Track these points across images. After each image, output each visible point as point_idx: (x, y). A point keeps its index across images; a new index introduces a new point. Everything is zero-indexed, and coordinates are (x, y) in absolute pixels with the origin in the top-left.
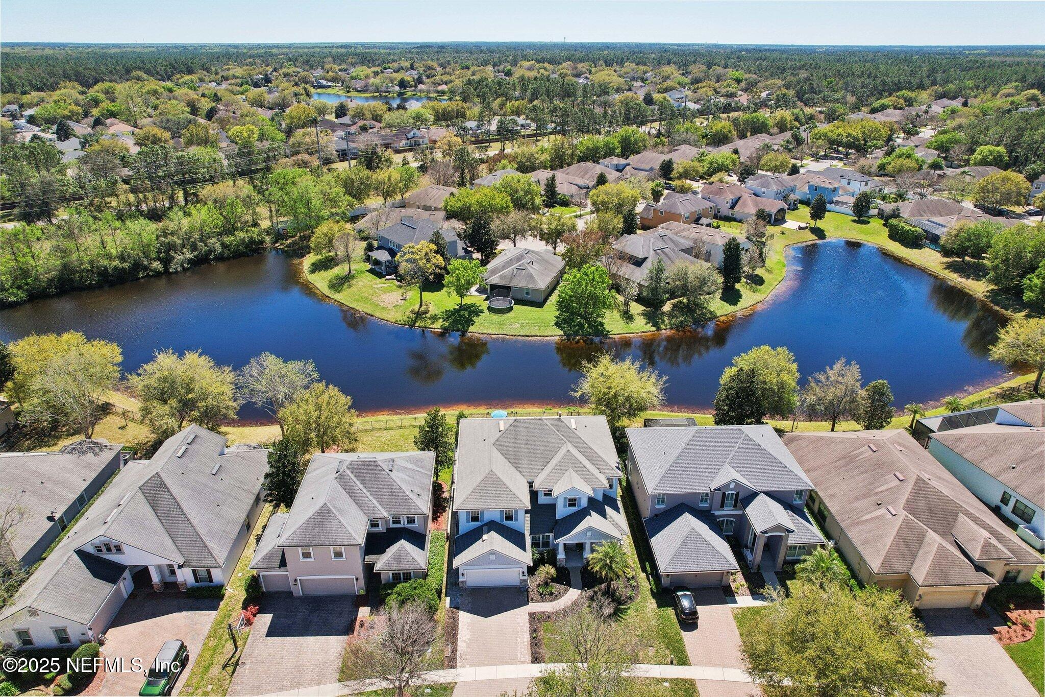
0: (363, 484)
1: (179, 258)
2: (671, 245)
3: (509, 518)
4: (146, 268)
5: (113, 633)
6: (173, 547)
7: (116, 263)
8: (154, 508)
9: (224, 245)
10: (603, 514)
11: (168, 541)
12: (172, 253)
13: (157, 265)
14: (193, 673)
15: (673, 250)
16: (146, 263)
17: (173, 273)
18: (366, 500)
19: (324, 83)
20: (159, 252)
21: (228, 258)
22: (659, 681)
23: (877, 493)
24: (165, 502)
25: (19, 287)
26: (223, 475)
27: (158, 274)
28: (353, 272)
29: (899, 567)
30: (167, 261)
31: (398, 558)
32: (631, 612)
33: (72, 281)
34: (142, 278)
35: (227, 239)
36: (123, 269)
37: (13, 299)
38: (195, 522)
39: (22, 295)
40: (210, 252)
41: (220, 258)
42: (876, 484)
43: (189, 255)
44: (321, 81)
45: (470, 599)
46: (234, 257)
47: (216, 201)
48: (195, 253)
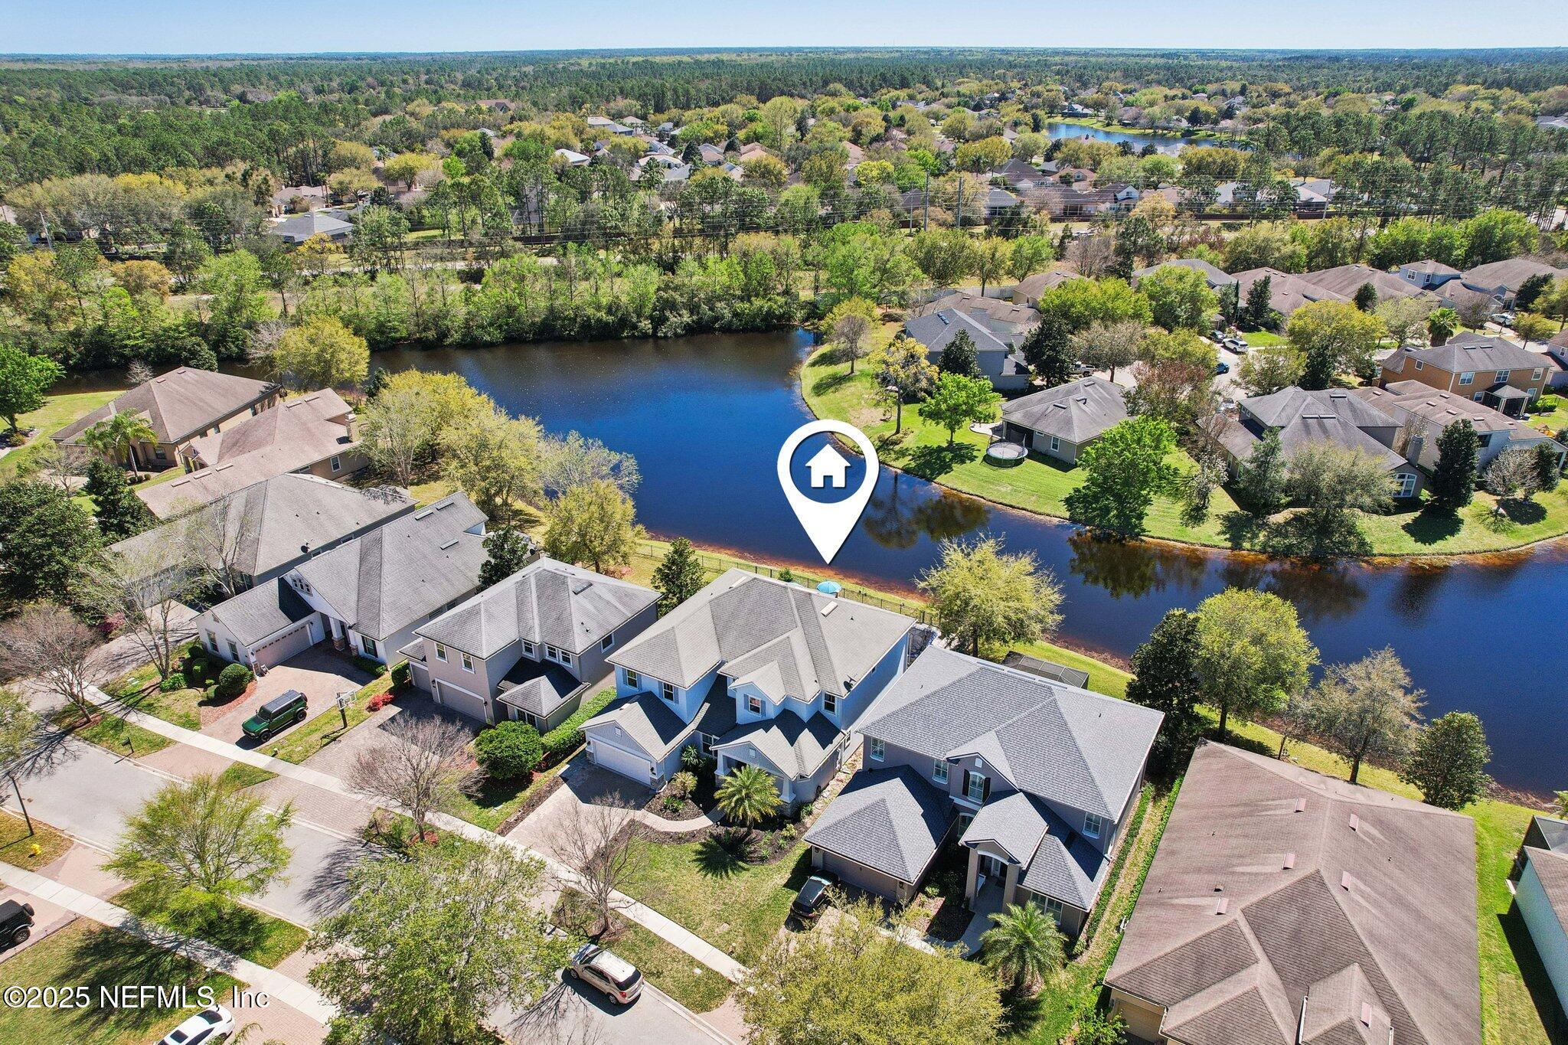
0: (539, 598)
1: (673, 319)
2: (1347, 415)
3: (669, 696)
4: (634, 327)
5: (279, 670)
6: (353, 604)
7: (602, 315)
8: (362, 560)
9: (736, 315)
10: (792, 739)
11: (354, 597)
12: (668, 313)
13: (646, 325)
14: (299, 731)
15: (1345, 425)
16: (634, 320)
17: (661, 338)
18: (529, 616)
19: (1079, 108)
20: (654, 309)
21: (737, 331)
22: (692, 962)
23: (1233, 873)
24: (372, 559)
25: (500, 327)
26: (451, 553)
27: (645, 336)
28: (857, 373)
29: (1157, 990)
30: (658, 321)
31: (526, 695)
32: (745, 875)
33: (553, 328)
34: (625, 337)
35: (739, 306)
36: (607, 324)
37: (487, 338)
38: (384, 588)
39: (497, 335)
40: (716, 319)
41: (727, 329)
42: (1248, 860)
43: (686, 318)
44: (1076, 106)
45: (587, 777)
46: (745, 330)
47: (745, 254)
48: (695, 318)
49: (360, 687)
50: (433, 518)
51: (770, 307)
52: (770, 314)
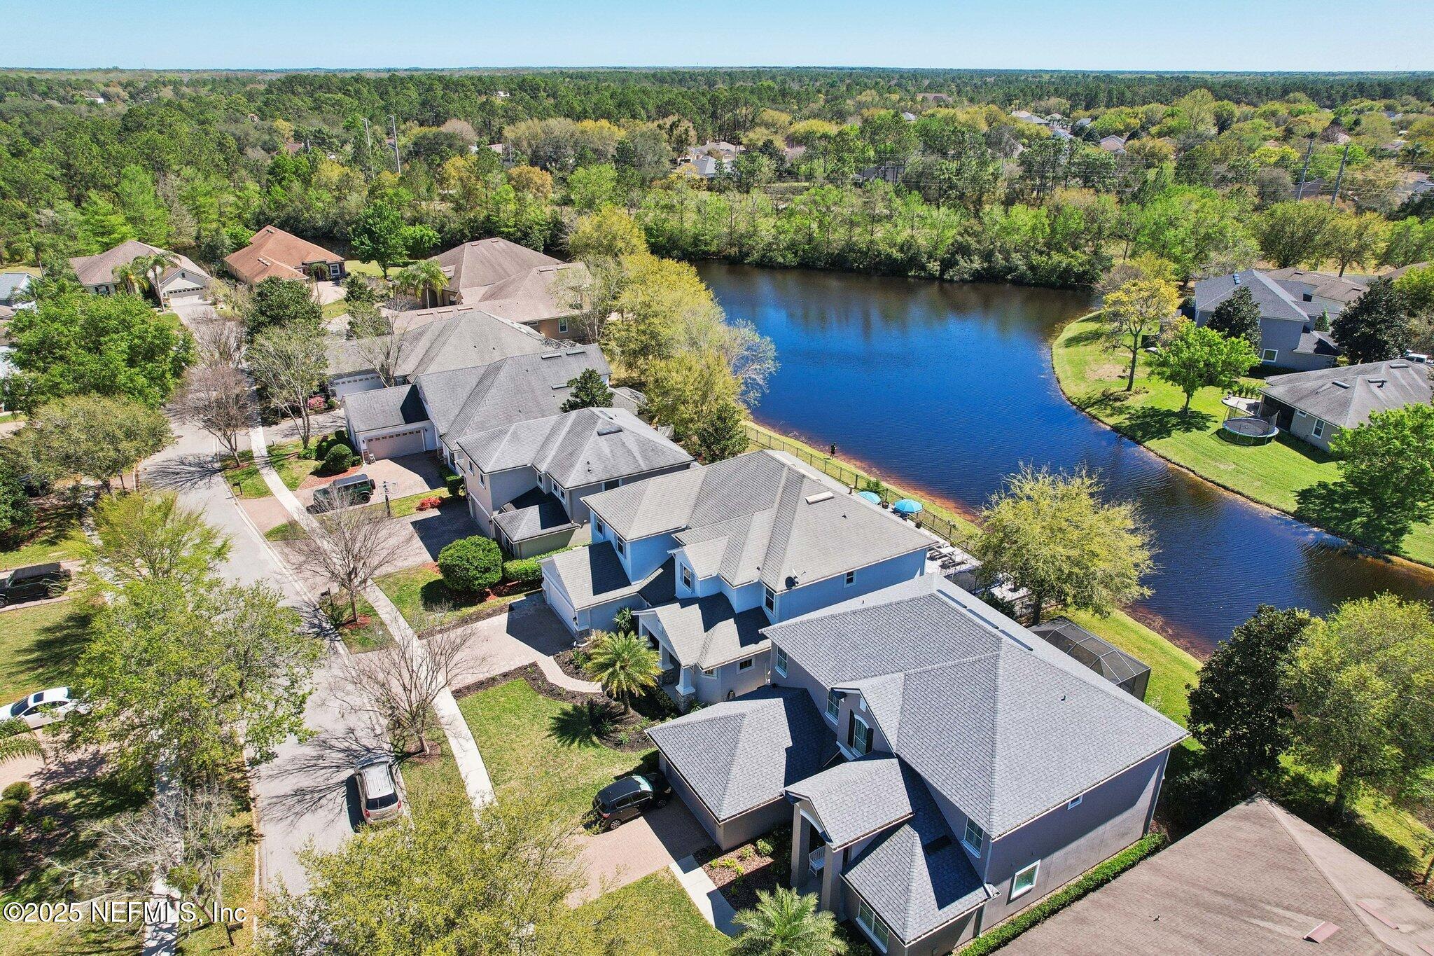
1: (963, 264)
4: (923, 268)
5: (385, 463)
7: (893, 251)
8: (479, 383)
9: (1032, 268)
10: (709, 624)
12: (959, 257)
13: (934, 267)
14: (356, 511)
16: (924, 260)
17: (947, 281)
18: (551, 446)
20: (947, 252)
21: (1029, 285)
24: (486, 383)
26: (559, 394)
27: (931, 278)
30: (948, 264)
32: (591, 751)
34: (912, 276)
35: (1036, 259)
36: (896, 260)
38: (480, 408)
39: (793, 260)
40: (1010, 270)
41: (1019, 282)
43: (977, 265)
45: (529, 613)
46: (1036, 285)
47: (1058, 209)
48: (986, 265)
49: (429, 489)
50: (559, 360)
51: (1069, 264)
52: (1068, 270)
